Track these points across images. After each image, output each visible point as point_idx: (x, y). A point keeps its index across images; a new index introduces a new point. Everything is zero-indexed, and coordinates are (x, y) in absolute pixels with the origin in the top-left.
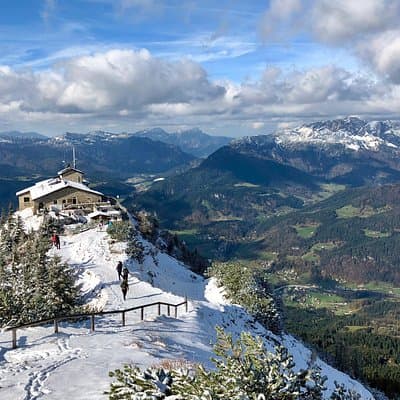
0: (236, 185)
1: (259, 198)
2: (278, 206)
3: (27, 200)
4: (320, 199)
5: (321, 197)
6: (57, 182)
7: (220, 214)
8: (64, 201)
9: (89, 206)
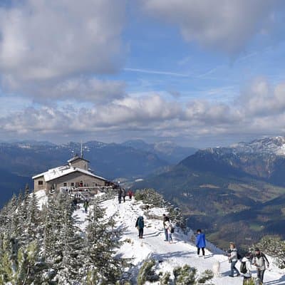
0: (201, 186)
1: (220, 197)
2: (234, 204)
3: (41, 183)
4: (269, 200)
5: (269, 198)
6: (67, 169)
7: (188, 209)
8: (72, 184)
9: (94, 189)
